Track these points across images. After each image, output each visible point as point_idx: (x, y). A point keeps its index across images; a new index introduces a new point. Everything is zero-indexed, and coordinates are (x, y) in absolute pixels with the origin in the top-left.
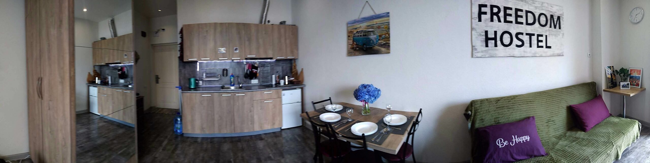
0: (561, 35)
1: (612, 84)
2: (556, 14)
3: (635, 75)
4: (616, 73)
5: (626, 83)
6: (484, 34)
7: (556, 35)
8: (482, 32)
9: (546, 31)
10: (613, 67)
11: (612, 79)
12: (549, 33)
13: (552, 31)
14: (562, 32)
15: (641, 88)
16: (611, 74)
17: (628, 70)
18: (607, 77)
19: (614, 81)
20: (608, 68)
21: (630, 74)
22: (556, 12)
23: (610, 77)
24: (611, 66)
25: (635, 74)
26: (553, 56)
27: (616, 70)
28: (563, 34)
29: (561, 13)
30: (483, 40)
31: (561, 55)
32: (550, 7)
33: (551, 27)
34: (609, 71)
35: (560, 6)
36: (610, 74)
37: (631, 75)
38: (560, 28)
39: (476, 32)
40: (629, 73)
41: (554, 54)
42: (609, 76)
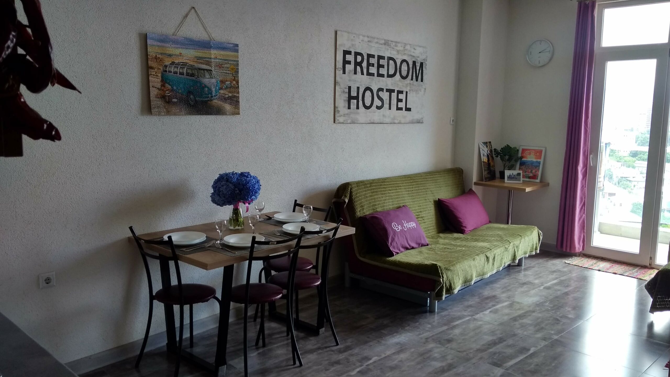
0: (423, 90)
1: (488, 173)
2: (418, 59)
3: (531, 160)
4: (495, 154)
5: (515, 172)
6: (347, 90)
7: (416, 91)
8: (345, 88)
9: (407, 85)
10: (490, 142)
11: (489, 164)
12: (410, 87)
13: (413, 85)
14: (424, 87)
15: (541, 181)
16: (488, 156)
17: (518, 150)
18: (482, 160)
19: (492, 169)
20: (484, 146)
21: (522, 157)
22: (419, 57)
23: (486, 161)
24: (488, 141)
25: (530, 158)
26: (412, 122)
27: (495, 149)
28: (425, 89)
29: (424, 57)
30: (345, 99)
31: (421, 121)
32: (413, 50)
33: (412, 79)
34: (485, 151)
35: (423, 47)
36: (486, 155)
37: (523, 159)
38: (422, 81)
39: (340, 88)
40: (520, 155)
41: (413, 120)
42: (485, 159)
